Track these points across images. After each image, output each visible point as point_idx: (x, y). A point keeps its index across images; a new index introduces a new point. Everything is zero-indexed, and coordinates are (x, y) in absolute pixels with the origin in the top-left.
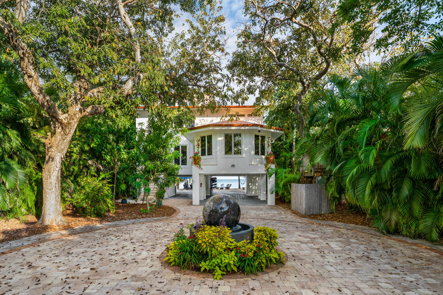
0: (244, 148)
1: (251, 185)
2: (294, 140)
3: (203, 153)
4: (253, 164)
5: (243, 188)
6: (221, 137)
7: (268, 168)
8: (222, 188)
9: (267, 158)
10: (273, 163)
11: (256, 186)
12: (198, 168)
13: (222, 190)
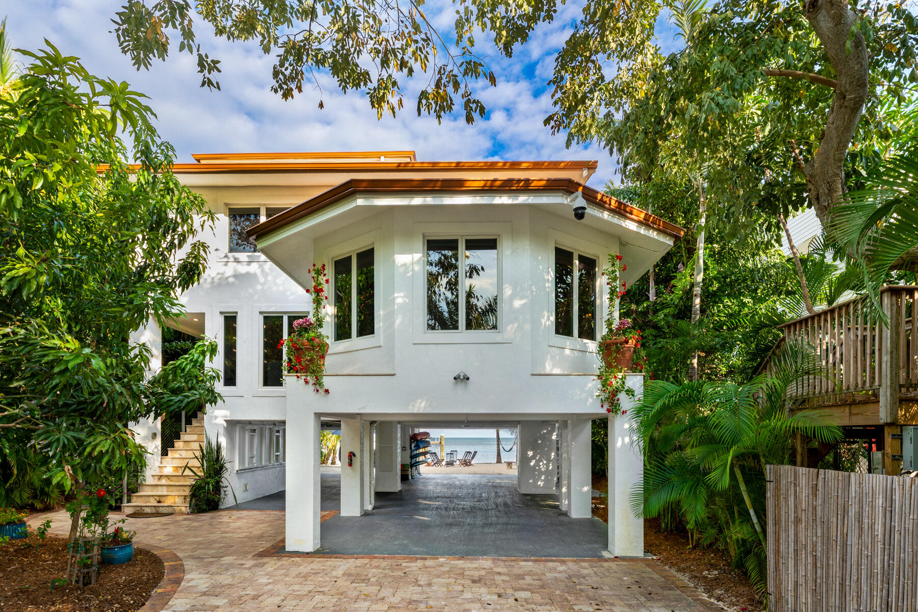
0: (512, 297)
1: (533, 457)
2: (697, 290)
3: (342, 332)
4: (548, 370)
5: (509, 464)
6: (411, 251)
7: (616, 391)
8: (450, 464)
9: (606, 348)
10: (635, 367)
11: (549, 460)
12: (311, 388)
13: (450, 469)
